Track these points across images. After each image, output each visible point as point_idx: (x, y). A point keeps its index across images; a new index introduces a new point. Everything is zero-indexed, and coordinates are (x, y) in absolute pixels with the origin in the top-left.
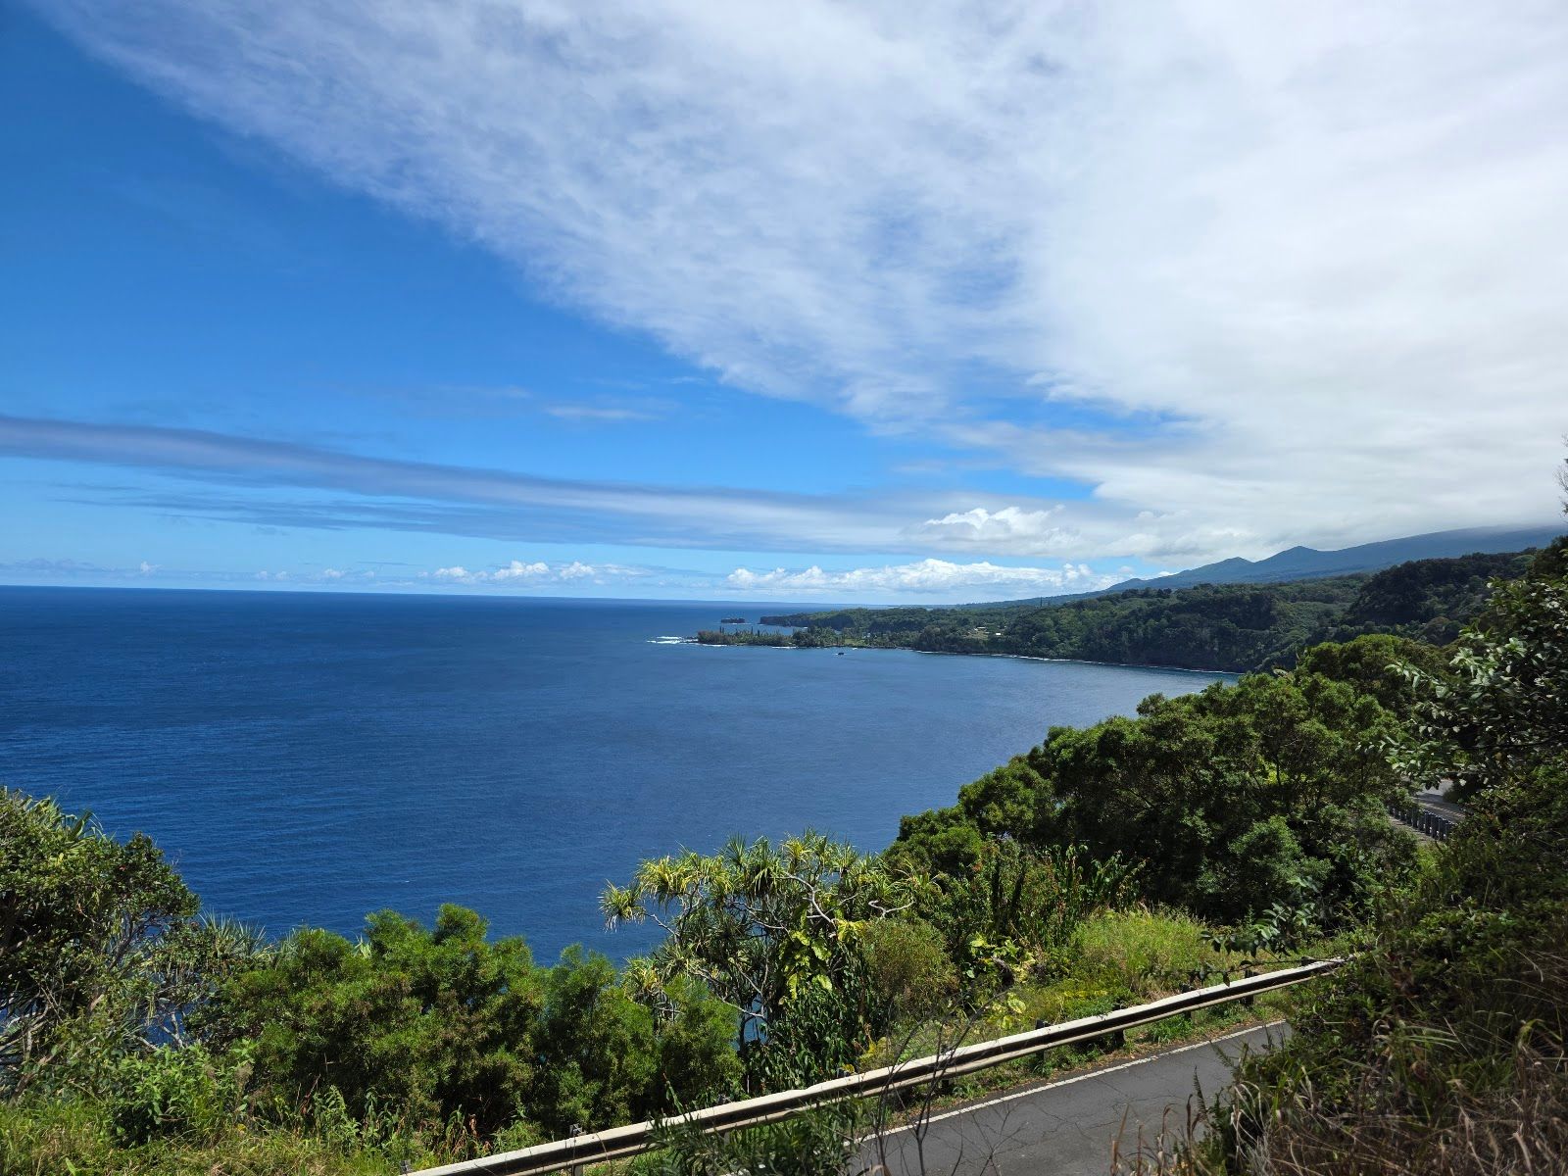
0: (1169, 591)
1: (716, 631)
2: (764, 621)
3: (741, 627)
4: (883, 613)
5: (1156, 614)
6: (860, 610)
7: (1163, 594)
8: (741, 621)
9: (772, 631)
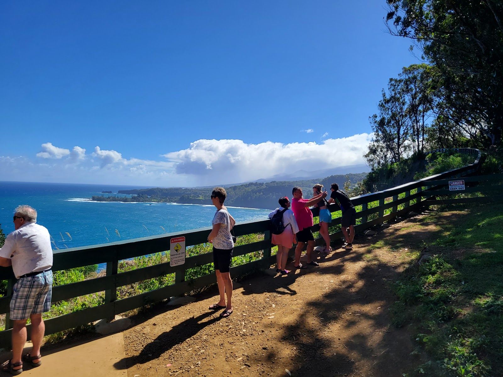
0: (263, 183)
1: (100, 196)
2: (120, 192)
3: (110, 195)
4: (166, 190)
5: (259, 191)
6: (158, 188)
7: (261, 184)
8: (110, 192)
9: (123, 196)
